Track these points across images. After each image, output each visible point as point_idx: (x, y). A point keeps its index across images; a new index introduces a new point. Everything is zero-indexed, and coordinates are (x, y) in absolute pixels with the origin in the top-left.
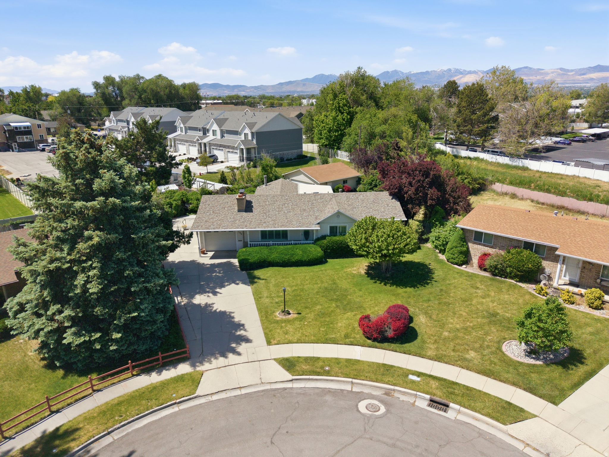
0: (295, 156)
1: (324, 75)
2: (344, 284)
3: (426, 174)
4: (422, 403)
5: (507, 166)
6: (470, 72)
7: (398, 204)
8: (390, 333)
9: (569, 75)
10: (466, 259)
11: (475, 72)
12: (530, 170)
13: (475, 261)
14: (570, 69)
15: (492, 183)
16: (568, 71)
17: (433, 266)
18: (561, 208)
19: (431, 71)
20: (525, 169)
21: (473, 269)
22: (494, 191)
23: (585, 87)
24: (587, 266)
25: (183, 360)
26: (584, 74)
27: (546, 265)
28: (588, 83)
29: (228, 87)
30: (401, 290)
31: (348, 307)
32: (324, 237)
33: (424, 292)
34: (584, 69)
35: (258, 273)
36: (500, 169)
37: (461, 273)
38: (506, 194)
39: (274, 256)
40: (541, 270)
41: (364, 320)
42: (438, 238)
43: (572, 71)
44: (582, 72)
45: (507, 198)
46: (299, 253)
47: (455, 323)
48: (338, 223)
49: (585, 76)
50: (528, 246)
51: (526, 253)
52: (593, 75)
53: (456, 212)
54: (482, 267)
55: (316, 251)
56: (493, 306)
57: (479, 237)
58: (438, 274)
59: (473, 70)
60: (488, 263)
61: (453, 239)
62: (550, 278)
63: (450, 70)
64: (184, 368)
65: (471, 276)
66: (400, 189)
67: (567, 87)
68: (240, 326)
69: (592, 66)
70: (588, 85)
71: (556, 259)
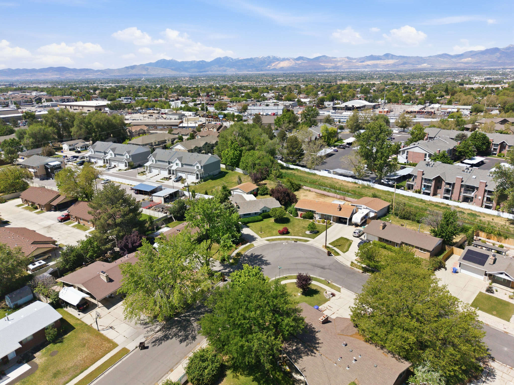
0: (218, 173)
1: (165, 60)
2: (271, 225)
3: (285, 193)
4: (293, 242)
5: (308, 173)
6: (284, 60)
7: (278, 202)
8: (285, 233)
9: (354, 63)
10: (297, 216)
11: (288, 59)
12: (317, 175)
13: (299, 215)
14: (354, 57)
15: (303, 186)
16: (353, 59)
17: (290, 218)
18: (323, 195)
19: (255, 58)
20: (315, 174)
21: (299, 217)
22: (304, 189)
23: (364, 72)
24: (322, 215)
25: (248, 242)
26: (363, 62)
27: (314, 215)
28: (366, 68)
29: (75, 70)
30: (284, 225)
31: (274, 229)
32: (261, 214)
33: (289, 224)
34: (362, 58)
35: (248, 225)
36: (306, 175)
37: (296, 219)
38: (307, 190)
39: (250, 220)
40: (313, 216)
41: (279, 231)
42: (290, 210)
43: (355, 59)
44: (362, 60)
45: (308, 192)
46: (256, 218)
47: (296, 229)
48: (264, 209)
49: (364, 63)
50: (310, 211)
51: (310, 213)
52: (370, 63)
53: (293, 203)
54: (301, 217)
55: (260, 217)
56: (304, 225)
57: (300, 210)
58: (291, 220)
59: (286, 57)
60: (302, 216)
61: (294, 210)
62: (315, 218)
63: (269, 57)
64: (248, 244)
65: (299, 219)
66: (278, 197)
67: (353, 72)
68: (253, 236)
69: (368, 56)
70: (366, 70)
71: (316, 213)
